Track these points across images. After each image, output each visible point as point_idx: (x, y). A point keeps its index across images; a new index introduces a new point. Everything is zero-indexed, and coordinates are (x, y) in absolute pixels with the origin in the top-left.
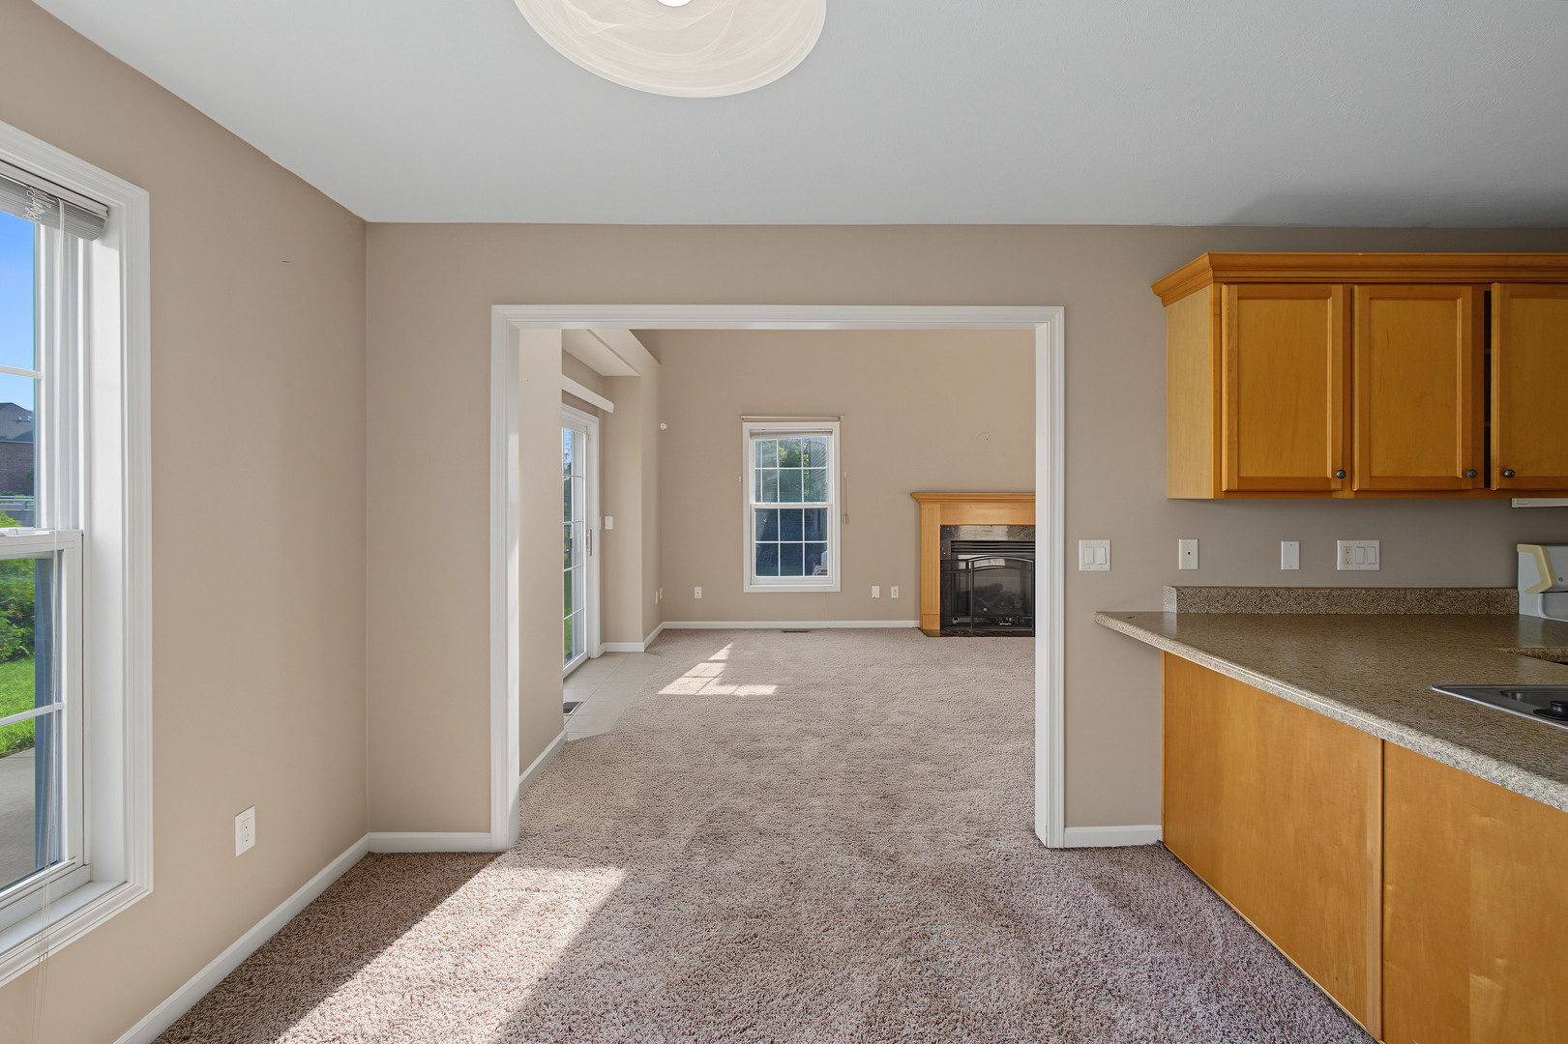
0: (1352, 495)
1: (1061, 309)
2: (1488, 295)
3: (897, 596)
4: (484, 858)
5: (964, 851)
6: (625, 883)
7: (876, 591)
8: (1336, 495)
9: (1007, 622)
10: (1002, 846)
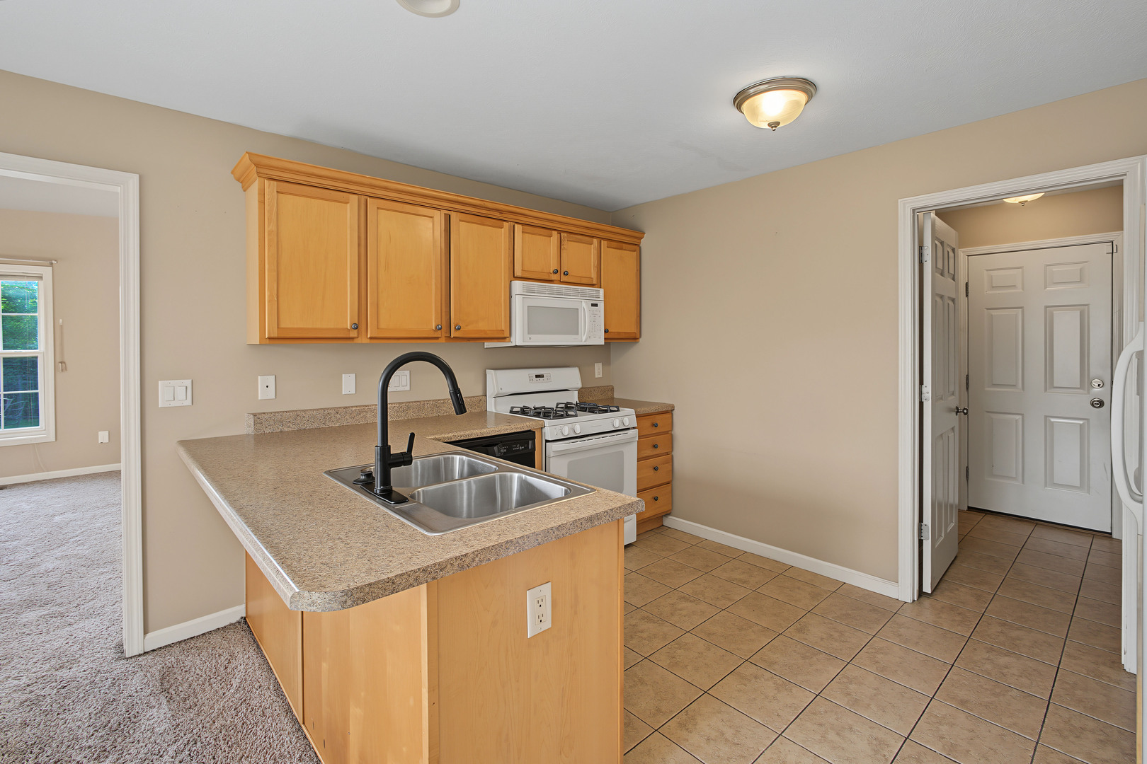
0: (366, 341)
1: (136, 177)
7: (103, 436)
8: (354, 342)
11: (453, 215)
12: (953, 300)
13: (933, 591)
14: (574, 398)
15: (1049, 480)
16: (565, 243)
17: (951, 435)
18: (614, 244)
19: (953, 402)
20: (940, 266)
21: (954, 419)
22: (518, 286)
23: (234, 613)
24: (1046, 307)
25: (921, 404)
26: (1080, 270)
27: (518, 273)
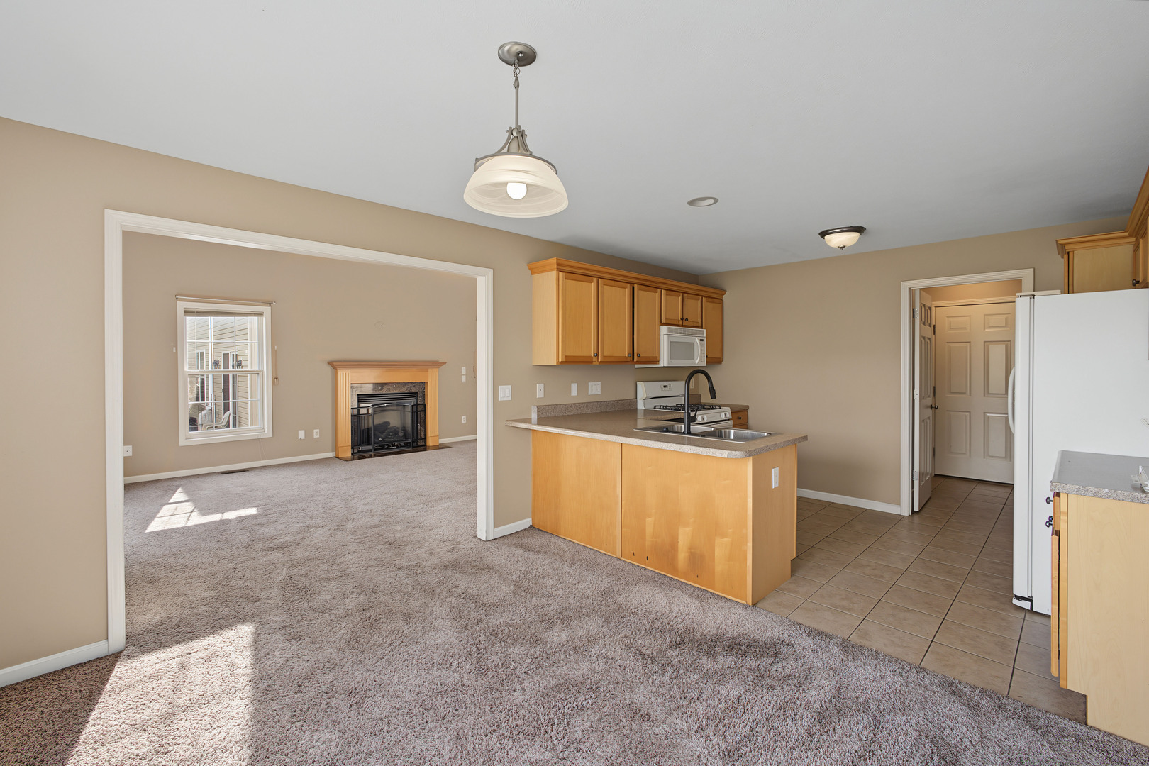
0: (598, 363)
1: (492, 271)
2: (633, 287)
3: (318, 436)
4: (113, 659)
5: (450, 553)
6: (257, 629)
7: (302, 434)
8: (594, 363)
9: (394, 446)
10: (466, 546)
11: (635, 286)
12: (929, 339)
13: (920, 510)
14: (682, 401)
15: (986, 454)
16: (685, 300)
17: (928, 421)
18: (710, 299)
19: (929, 401)
20: (923, 320)
21: (929, 412)
22: (664, 329)
23: (526, 523)
24: (985, 342)
25: (913, 401)
26: (1006, 319)
27: (663, 321)
